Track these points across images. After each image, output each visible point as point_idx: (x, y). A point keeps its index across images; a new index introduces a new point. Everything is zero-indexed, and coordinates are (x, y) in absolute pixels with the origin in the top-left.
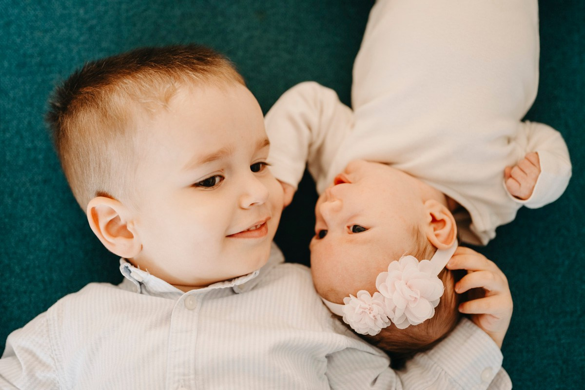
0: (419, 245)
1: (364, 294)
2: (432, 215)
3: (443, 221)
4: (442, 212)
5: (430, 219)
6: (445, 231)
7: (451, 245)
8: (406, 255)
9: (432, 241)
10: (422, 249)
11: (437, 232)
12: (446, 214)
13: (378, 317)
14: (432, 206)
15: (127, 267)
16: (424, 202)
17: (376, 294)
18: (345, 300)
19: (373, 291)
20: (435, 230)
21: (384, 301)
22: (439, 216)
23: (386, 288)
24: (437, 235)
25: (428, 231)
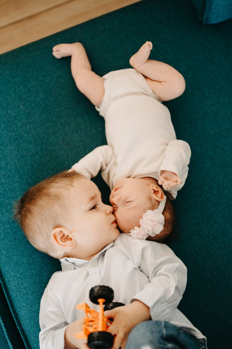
0: (152, 203)
1: (136, 228)
2: (153, 190)
3: (158, 191)
4: (157, 188)
5: (153, 191)
6: (160, 195)
7: (163, 199)
8: (148, 210)
9: (157, 200)
10: (153, 204)
11: (157, 195)
12: (158, 188)
13: (144, 235)
14: (152, 187)
15: (66, 259)
16: (149, 186)
17: (141, 227)
18: (130, 231)
19: (139, 226)
20: (156, 195)
21: (144, 229)
22: (156, 190)
23: (144, 224)
24: (157, 197)
25: (154, 196)
